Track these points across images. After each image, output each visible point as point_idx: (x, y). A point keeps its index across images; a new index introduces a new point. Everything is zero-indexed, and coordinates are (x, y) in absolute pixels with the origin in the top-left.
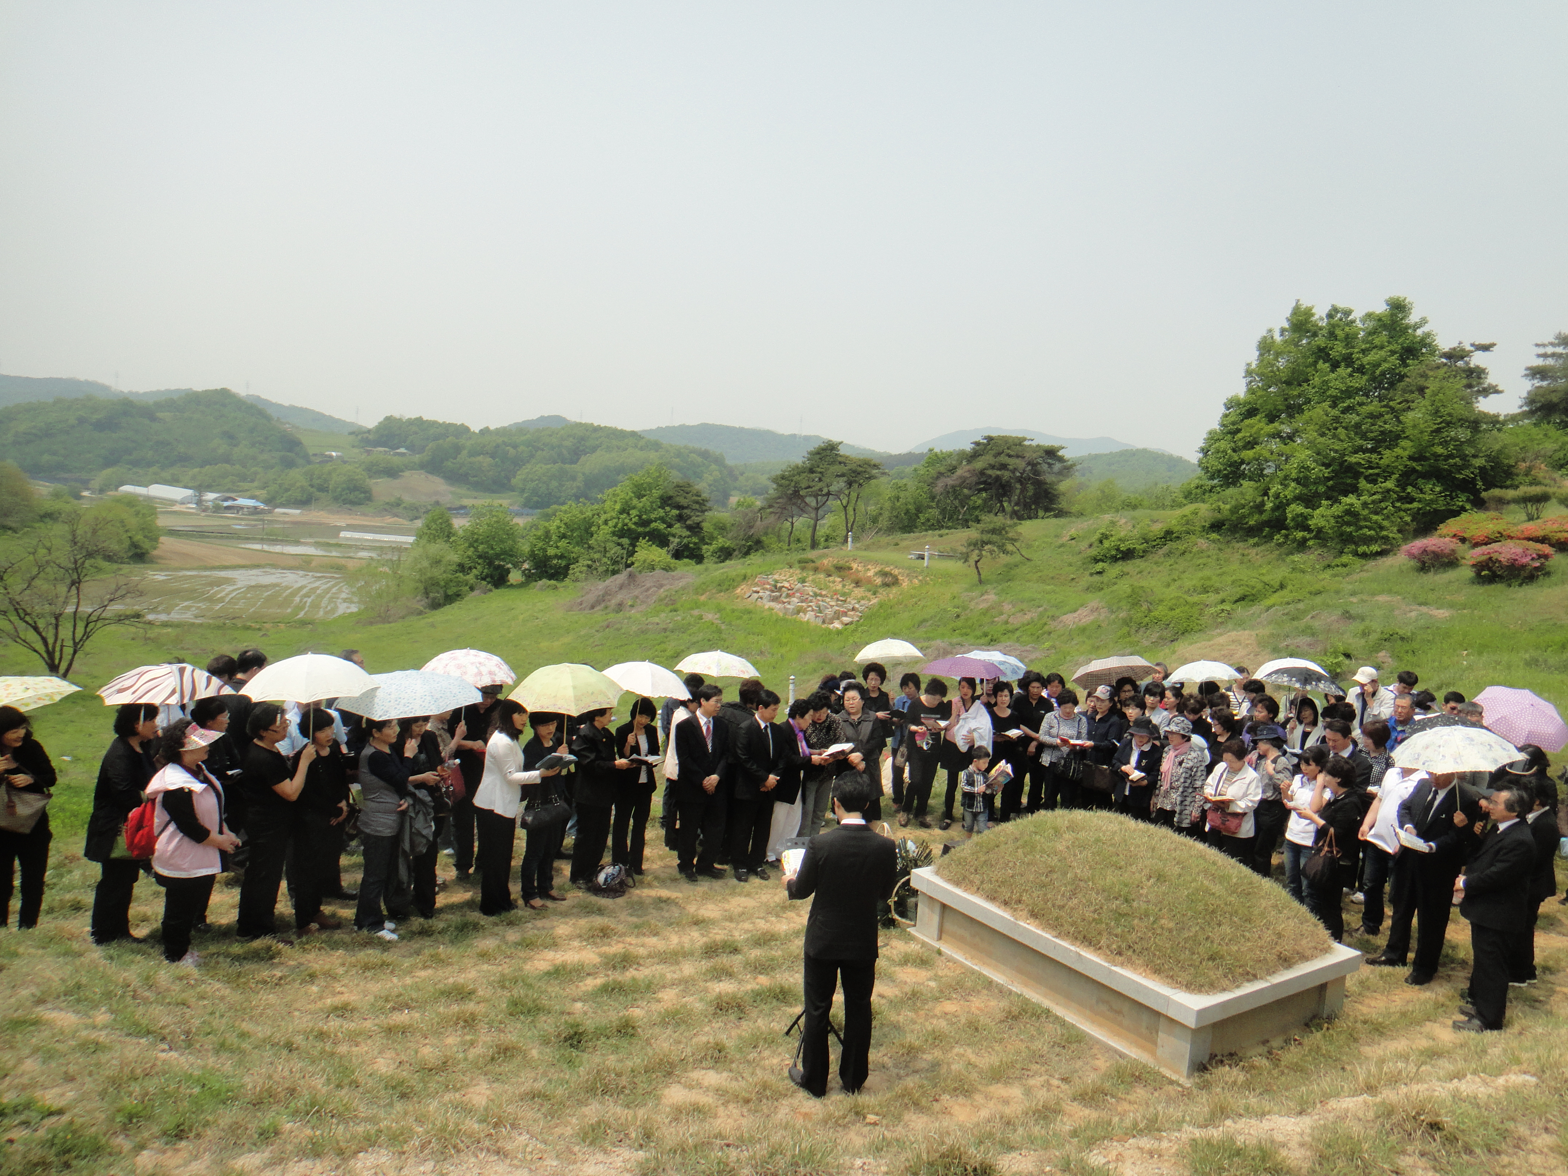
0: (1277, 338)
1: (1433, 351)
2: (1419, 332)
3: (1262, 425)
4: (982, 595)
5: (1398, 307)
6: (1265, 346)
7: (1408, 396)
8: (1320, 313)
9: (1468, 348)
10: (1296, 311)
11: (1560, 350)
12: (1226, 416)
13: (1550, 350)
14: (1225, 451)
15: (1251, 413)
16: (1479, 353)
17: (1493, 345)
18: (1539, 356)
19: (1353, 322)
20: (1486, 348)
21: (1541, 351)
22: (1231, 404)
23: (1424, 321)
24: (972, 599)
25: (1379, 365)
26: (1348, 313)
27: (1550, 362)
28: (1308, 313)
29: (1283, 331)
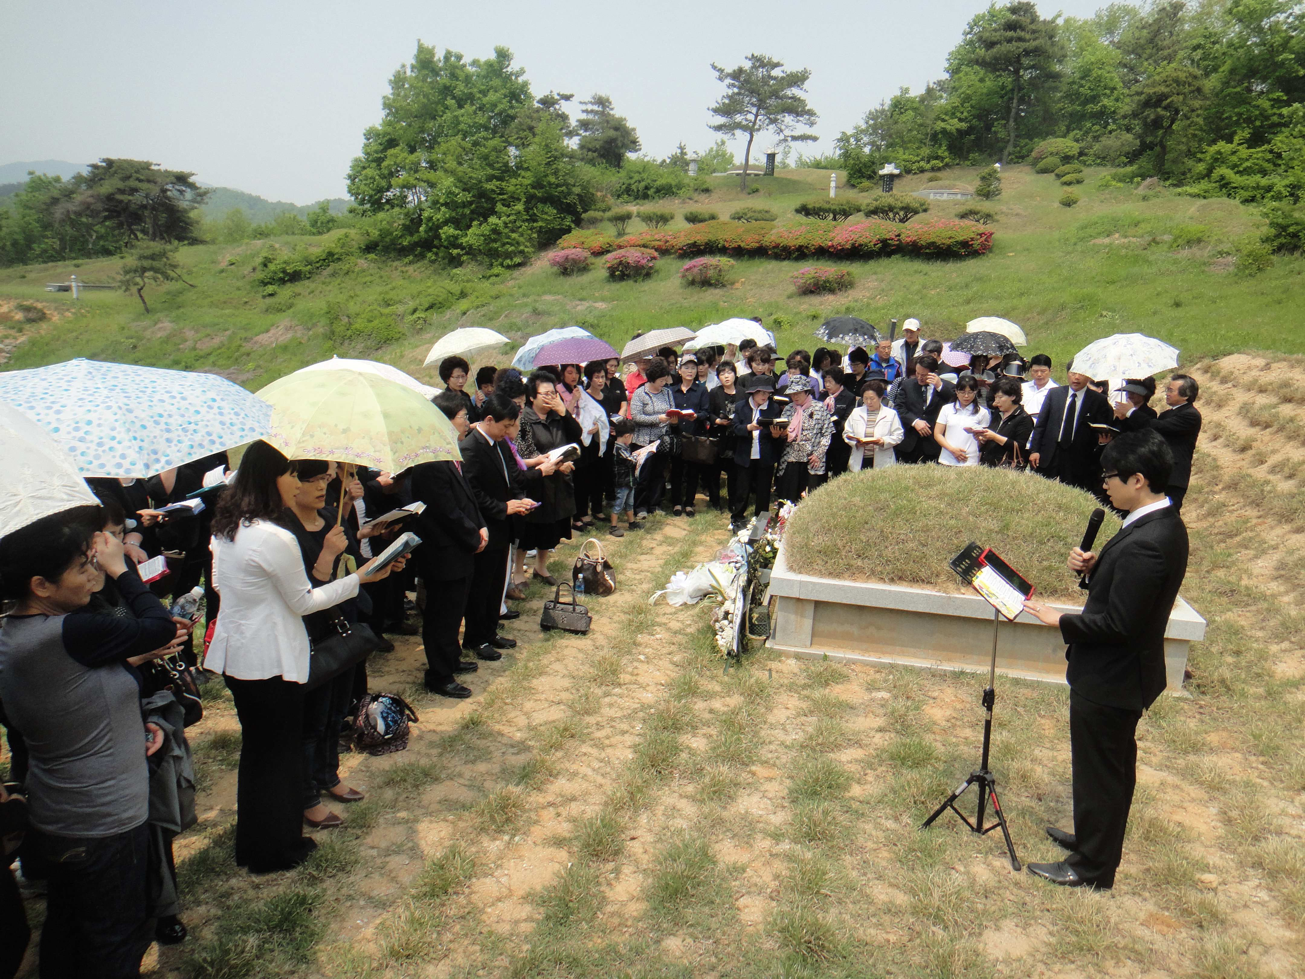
0: (409, 73)
1: (529, 97)
2: (520, 80)
3: (405, 154)
4: (156, 324)
5: (503, 55)
6: (398, 81)
7: (523, 134)
8: (439, 55)
9: (556, 97)
10: (421, 49)
11: (596, 108)
12: (366, 145)
13: (590, 107)
14: (373, 178)
15: (392, 143)
16: (563, 102)
17: (572, 96)
18: (583, 111)
19: (464, 66)
20: (567, 98)
21: (584, 107)
22: (370, 134)
23: (522, 72)
24: (145, 329)
25: (496, 106)
26: (459, 57)
27: (590, 117)
28: (431, 53)
29: (413, 67)
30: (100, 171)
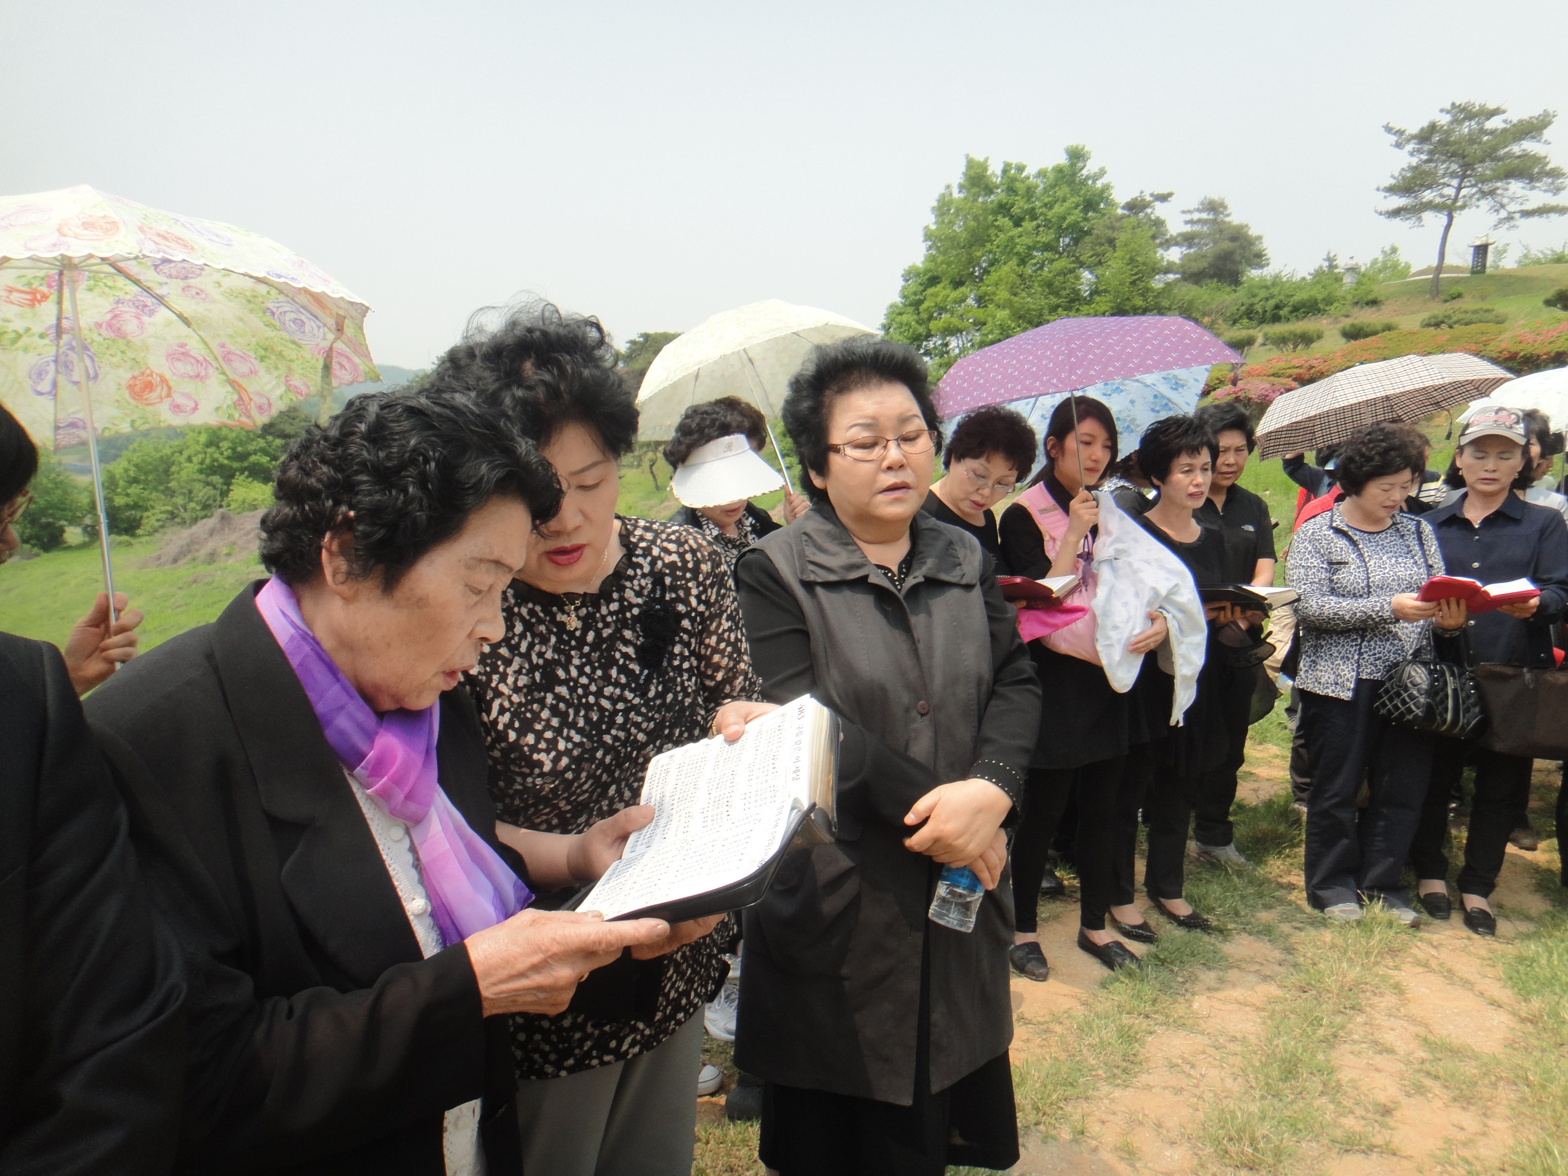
0: (956, 195)
1: (1111, 204)
2: (1099, 184)
3: (948, 291)
5: (1077, 156)
6: (942, 207)
7: (1099, 249)
8: (995, 169)
9: (1148, 198)
10: (971, 164)
11: (1204, 216)
12: (904, 288)
13: (1196, 216)
14: (908, 324)
15: (934, 281)
16: (1157, 204)
17: (1170, 195)
18: (1187, 222)
19: (1027, 178)
20: (1163, 198)
21: (1188, 217)
22: (909, 275)
23: (1102, 172)
25: (1065, 219)
26: (1021, 169)
27: (1197, 228)
29: (961, 187)
30: (638, 346)
